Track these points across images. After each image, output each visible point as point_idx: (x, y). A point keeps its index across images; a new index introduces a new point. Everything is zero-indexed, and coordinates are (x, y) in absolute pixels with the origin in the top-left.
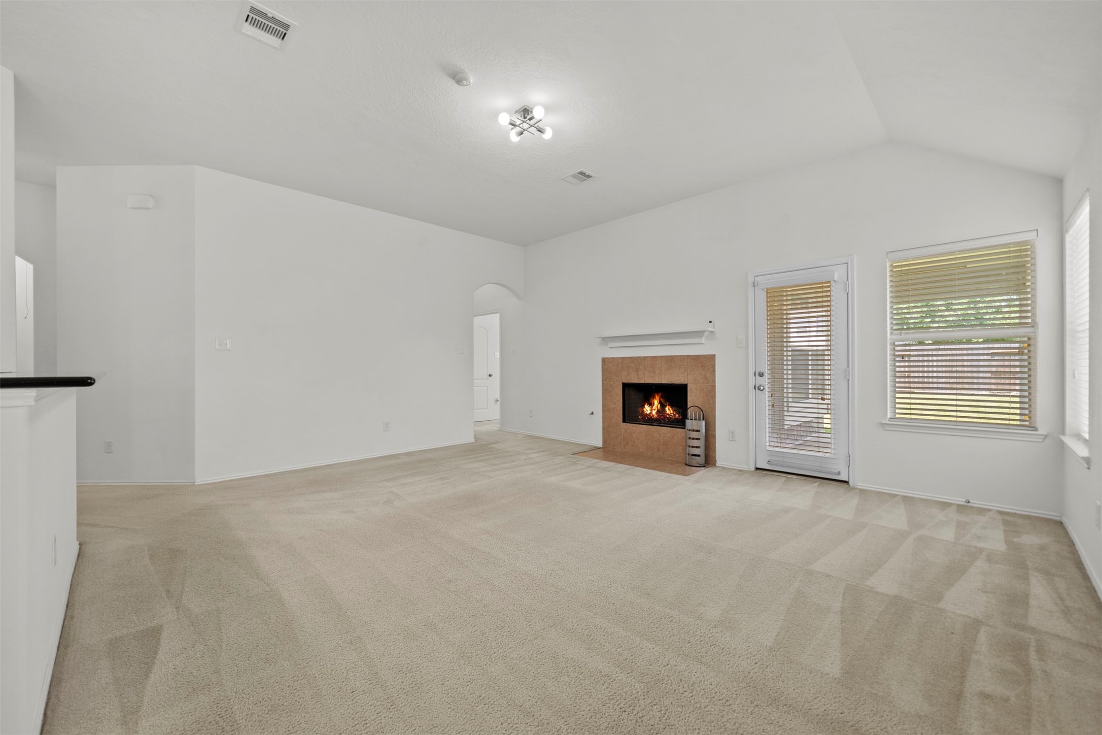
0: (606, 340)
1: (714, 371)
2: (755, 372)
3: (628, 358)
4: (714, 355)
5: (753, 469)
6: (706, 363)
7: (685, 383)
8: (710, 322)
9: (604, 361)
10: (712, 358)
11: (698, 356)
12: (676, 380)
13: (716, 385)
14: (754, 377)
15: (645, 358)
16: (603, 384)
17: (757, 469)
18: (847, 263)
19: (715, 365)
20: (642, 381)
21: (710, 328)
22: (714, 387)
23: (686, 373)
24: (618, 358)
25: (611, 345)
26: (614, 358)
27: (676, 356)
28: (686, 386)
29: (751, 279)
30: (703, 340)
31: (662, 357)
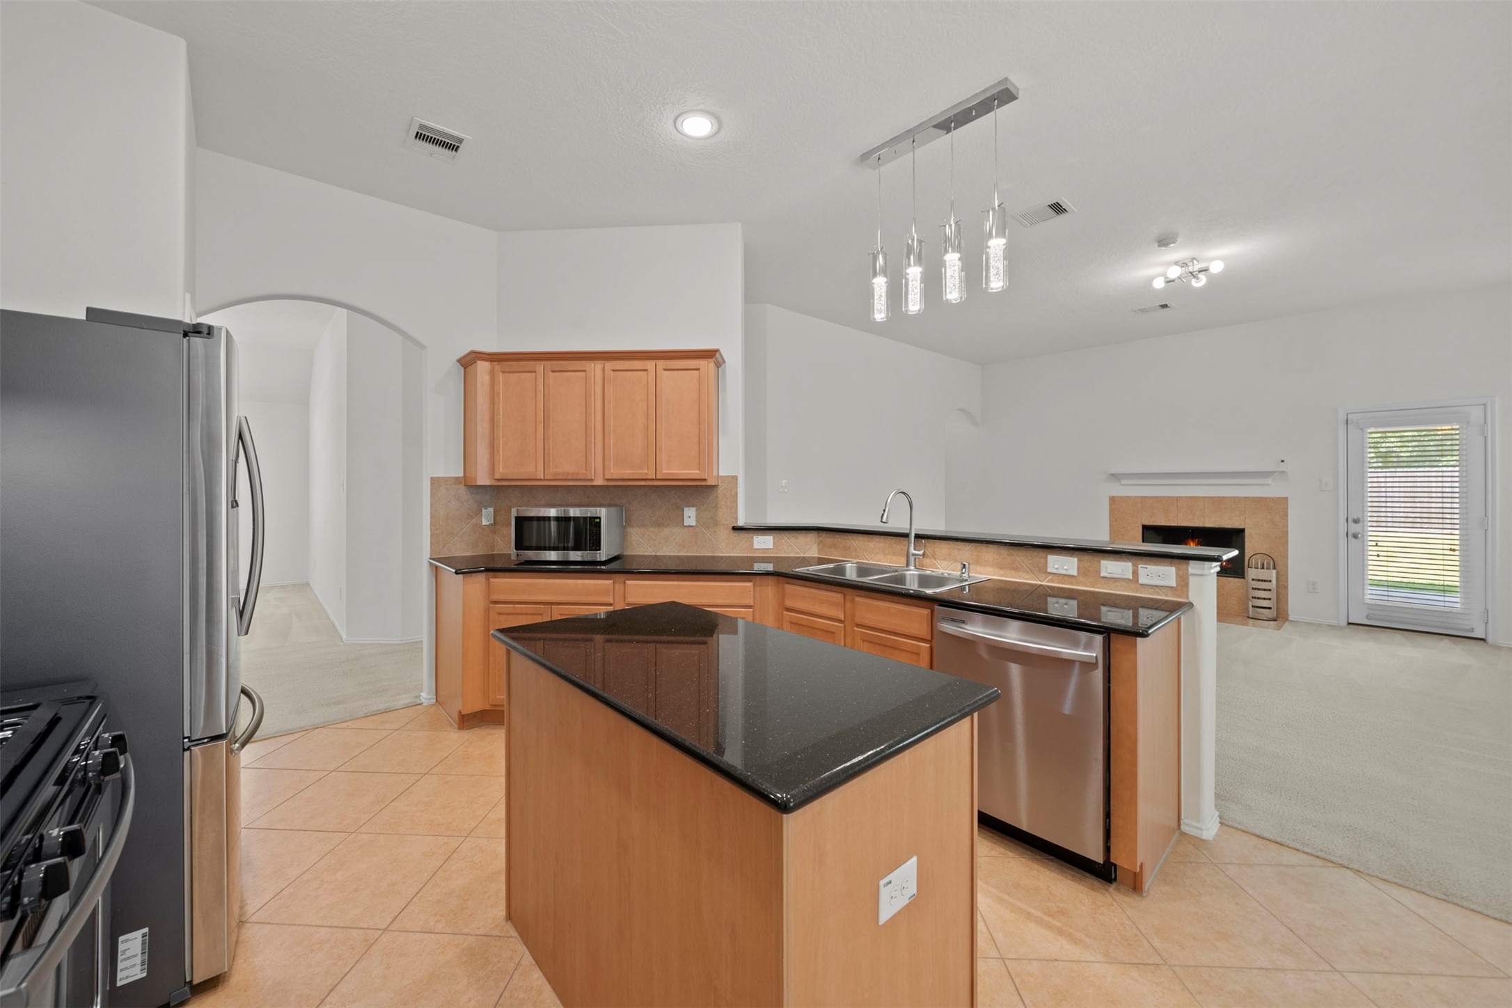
0: (1115, 477)
1: (1286, 515)
2: (1347, 518)
3: (1152, 497)
4: (1287, 498)
5: (1344, 623)
6: (1274, 506)
7: (1242, 527)
8: (1283, 461)
9: (1113, 500)
10: (1284, 501)
11: (1261, 498)
12: (1225, 524)
13: (1288, 530)
14: (1346, 524)
15: (1178, 499)
16: (1110, 525)
17: (1349, 624)
18: (1484, 405)
19: (1287, 508)
20: (1174, 524)
21: (1282, 467)
22: (1286, 532)
23: (1242, 516)
24: (1136, 497)
25: (1123, 482)
26: (1128, 497)
27: (1226, 498)
28: (1242, 531)
29: (1342, 417)
30: (1270, 481)
31: (1204, 497)
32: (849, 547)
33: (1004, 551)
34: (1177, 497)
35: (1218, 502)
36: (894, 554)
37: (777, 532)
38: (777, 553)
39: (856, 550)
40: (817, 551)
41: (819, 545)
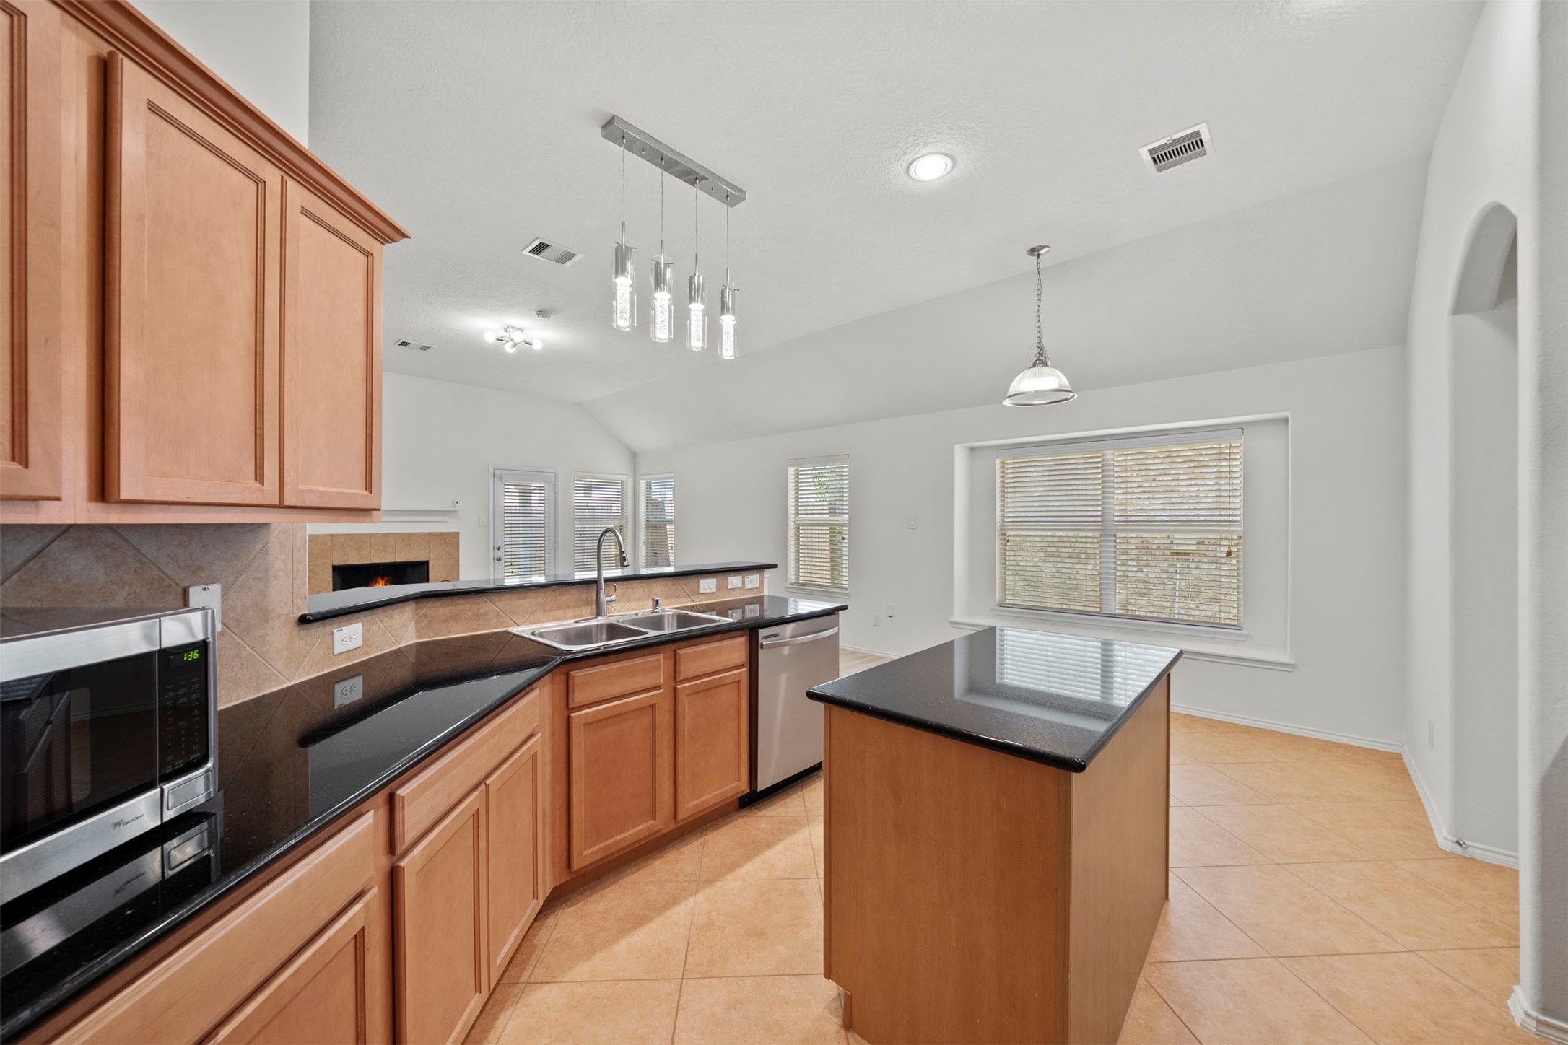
1: (458, 547)
2: (494, 547)
3: (343, 535)
4: (459, 533)
6: (450, 541)
7: (426, 560)
8: (457, 502)
10: (456, 535)
11: (441, 533)
12: (415, 558)
13: (460, 559)
14: (494, 551)
15: (371, 535)
18: (555, 473)
19: (459, 541)
20: (367, 562)
21: (456, 507)
22: (458, 561)
23: (427, 551)
24: (325, 535)
27: (414, 533)
28: (427, 563)
29: (491, 471)
30: (446, 518)
31: (396, 534)
32: (485, 614)
33: (669, 582)
34: (370, 534)
35: (407, 538)
36: (558, 609)
37: (367, 613)
38: (367, 653)
39: (498, 615)
40: (414, 635)
41: (417, 623)
